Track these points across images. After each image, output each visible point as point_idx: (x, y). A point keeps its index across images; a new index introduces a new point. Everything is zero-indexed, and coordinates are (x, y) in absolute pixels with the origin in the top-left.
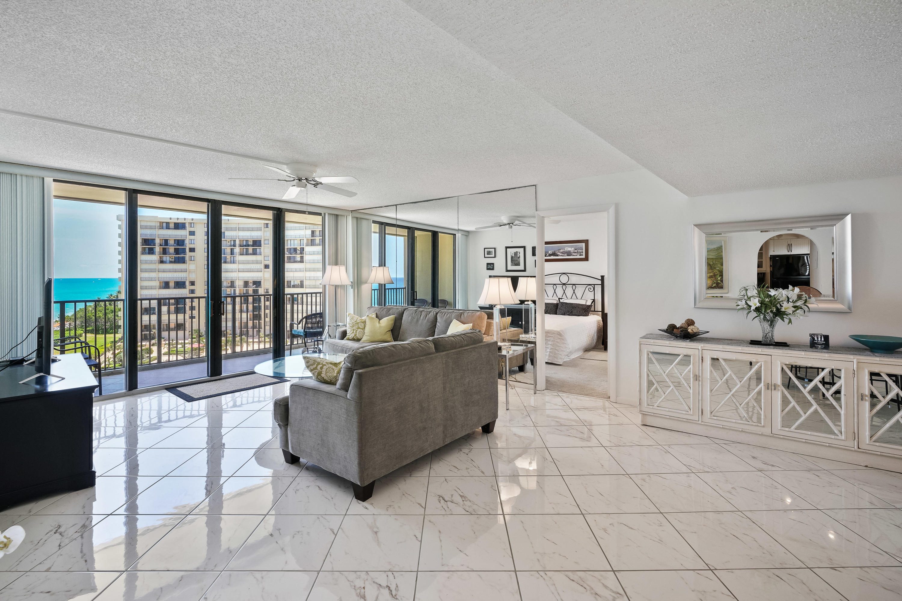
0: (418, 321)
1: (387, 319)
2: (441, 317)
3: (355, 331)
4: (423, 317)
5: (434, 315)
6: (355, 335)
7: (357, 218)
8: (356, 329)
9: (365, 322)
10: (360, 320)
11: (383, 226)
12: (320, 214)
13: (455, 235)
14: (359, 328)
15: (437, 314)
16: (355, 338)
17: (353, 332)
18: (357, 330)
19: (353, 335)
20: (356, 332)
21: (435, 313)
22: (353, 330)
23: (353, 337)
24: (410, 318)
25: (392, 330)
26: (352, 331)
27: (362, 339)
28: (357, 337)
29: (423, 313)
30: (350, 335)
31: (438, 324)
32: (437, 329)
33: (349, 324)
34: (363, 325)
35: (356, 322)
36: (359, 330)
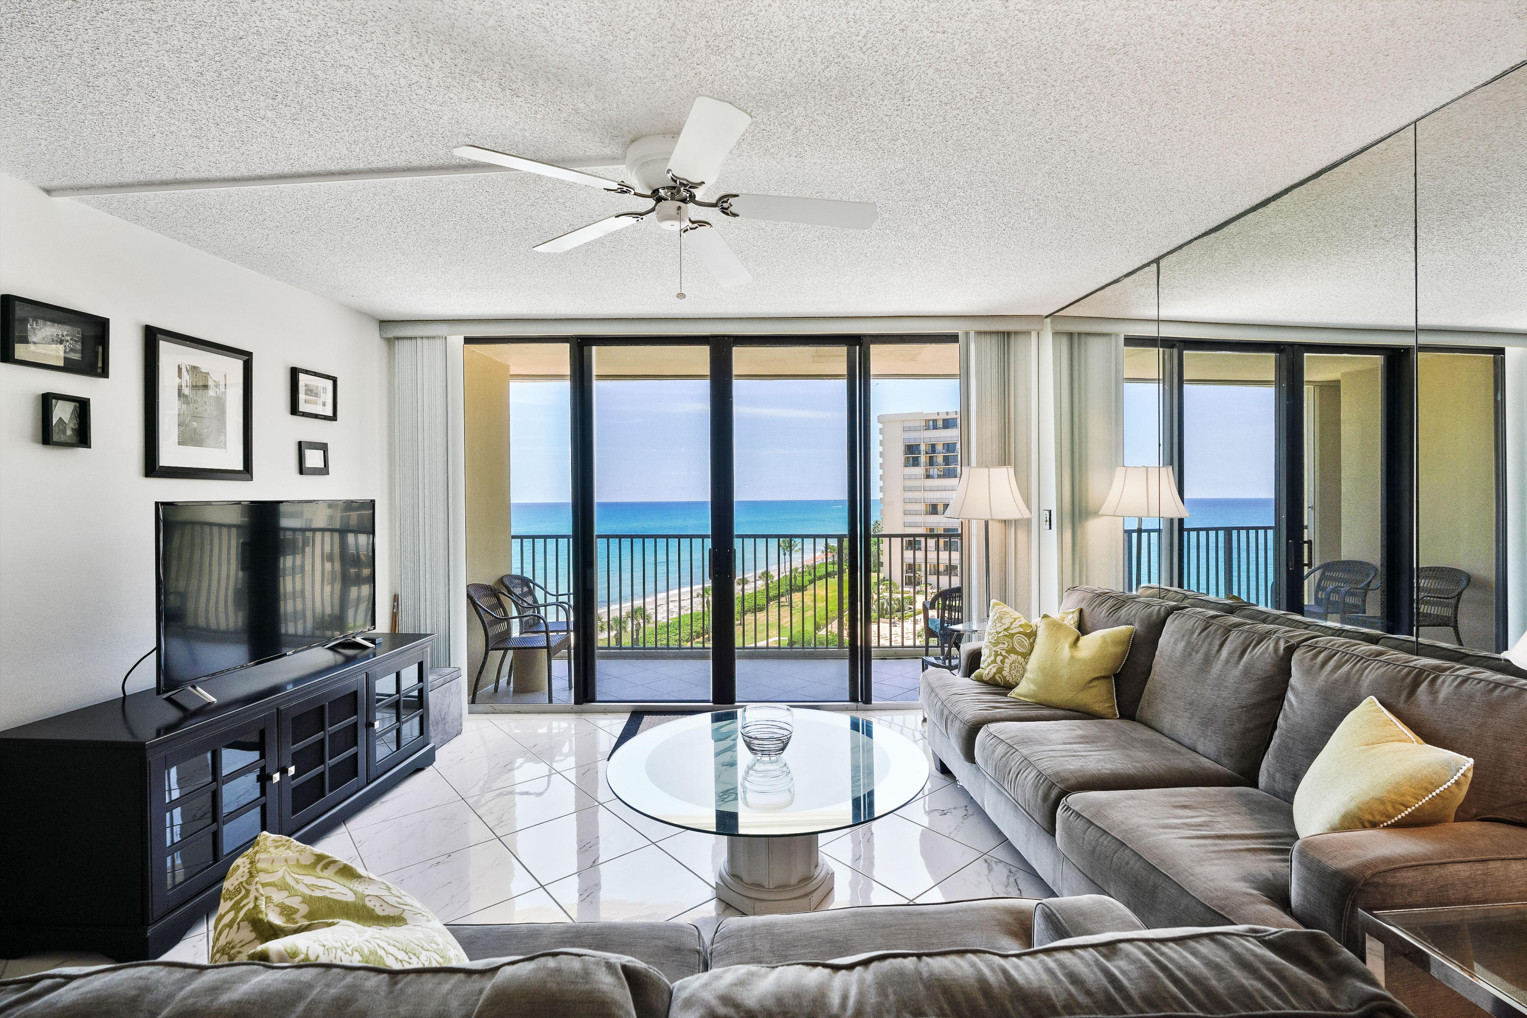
0: (1208, 661)
1: (1103, 637)
2: (1308, 672)
3: (999, 658)
4: (1231, 654)
5: (1276, 650)
6: (1000, 670)
7: (1070, 335)
8: (1004, 653)
9: (1032, 635)
10: (1021, 626)
11: (1175, 351)
12: (953, 338)
13: (1501, 351)
14: (1012, 651)
15: (1290, 650)
16: (997, 678)
17: (994, 661)
18: (1005, 657)
19: (994, 670)
20: (1003, 662)
21: (1282, 645)
22: (996, 655)
23: (994, 676)
24: (1181, 645)
25: (1117, 676)
26: (992, 658)
27: (1017, 684)
28: (1004, 678)
29: (1233, 635)
30: (986, 669)
31: (1290, 695)
32: (1285, 716)
33: (990, 634)
34: (1026, 642)
35: (1005, 630)
36: (1013, 657)
